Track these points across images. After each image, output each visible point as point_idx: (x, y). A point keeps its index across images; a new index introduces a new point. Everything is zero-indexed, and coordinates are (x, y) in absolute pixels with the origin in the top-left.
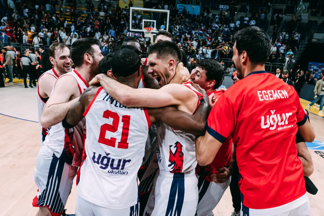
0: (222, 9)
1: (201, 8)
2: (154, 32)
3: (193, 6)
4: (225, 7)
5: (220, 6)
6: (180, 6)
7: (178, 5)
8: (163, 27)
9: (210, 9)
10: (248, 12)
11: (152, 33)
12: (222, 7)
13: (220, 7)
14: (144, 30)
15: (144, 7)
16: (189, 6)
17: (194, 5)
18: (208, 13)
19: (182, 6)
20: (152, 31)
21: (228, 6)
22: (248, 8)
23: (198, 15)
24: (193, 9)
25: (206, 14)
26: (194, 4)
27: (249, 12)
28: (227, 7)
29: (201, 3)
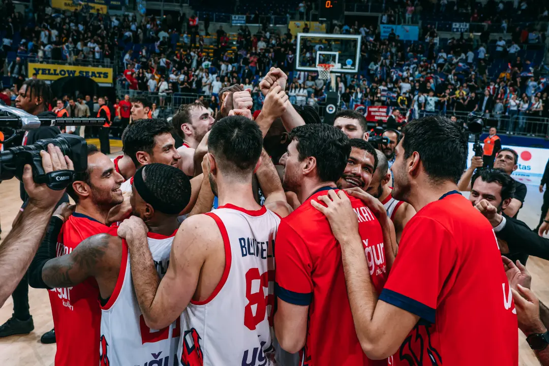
0: (457, 29)
1: (420, 29)
2: (334, 70)
3: (408, 28)
4: (462, 26)
5: (454, 24)
6: (384, 27)
7: (381, 26)
8: (349, 63)
9: (435, 30)
10: (505, 32)
11: (331, 72)
12: (457, 26)
13: (454, 26)
14: (319, 68)
15: (327, 33)
16: (399, 27)
17: (408, 25)
18: (433, 35)
19: (388, 28)
20: (331, 69)
21: (468, 25)
22: (505, 25)
23: (414, 41)
24: (407, 31)
25: (428, 38)
26: (408, 22)
27: (507, 32)
28: (466, 26)
29: (420, 22)
